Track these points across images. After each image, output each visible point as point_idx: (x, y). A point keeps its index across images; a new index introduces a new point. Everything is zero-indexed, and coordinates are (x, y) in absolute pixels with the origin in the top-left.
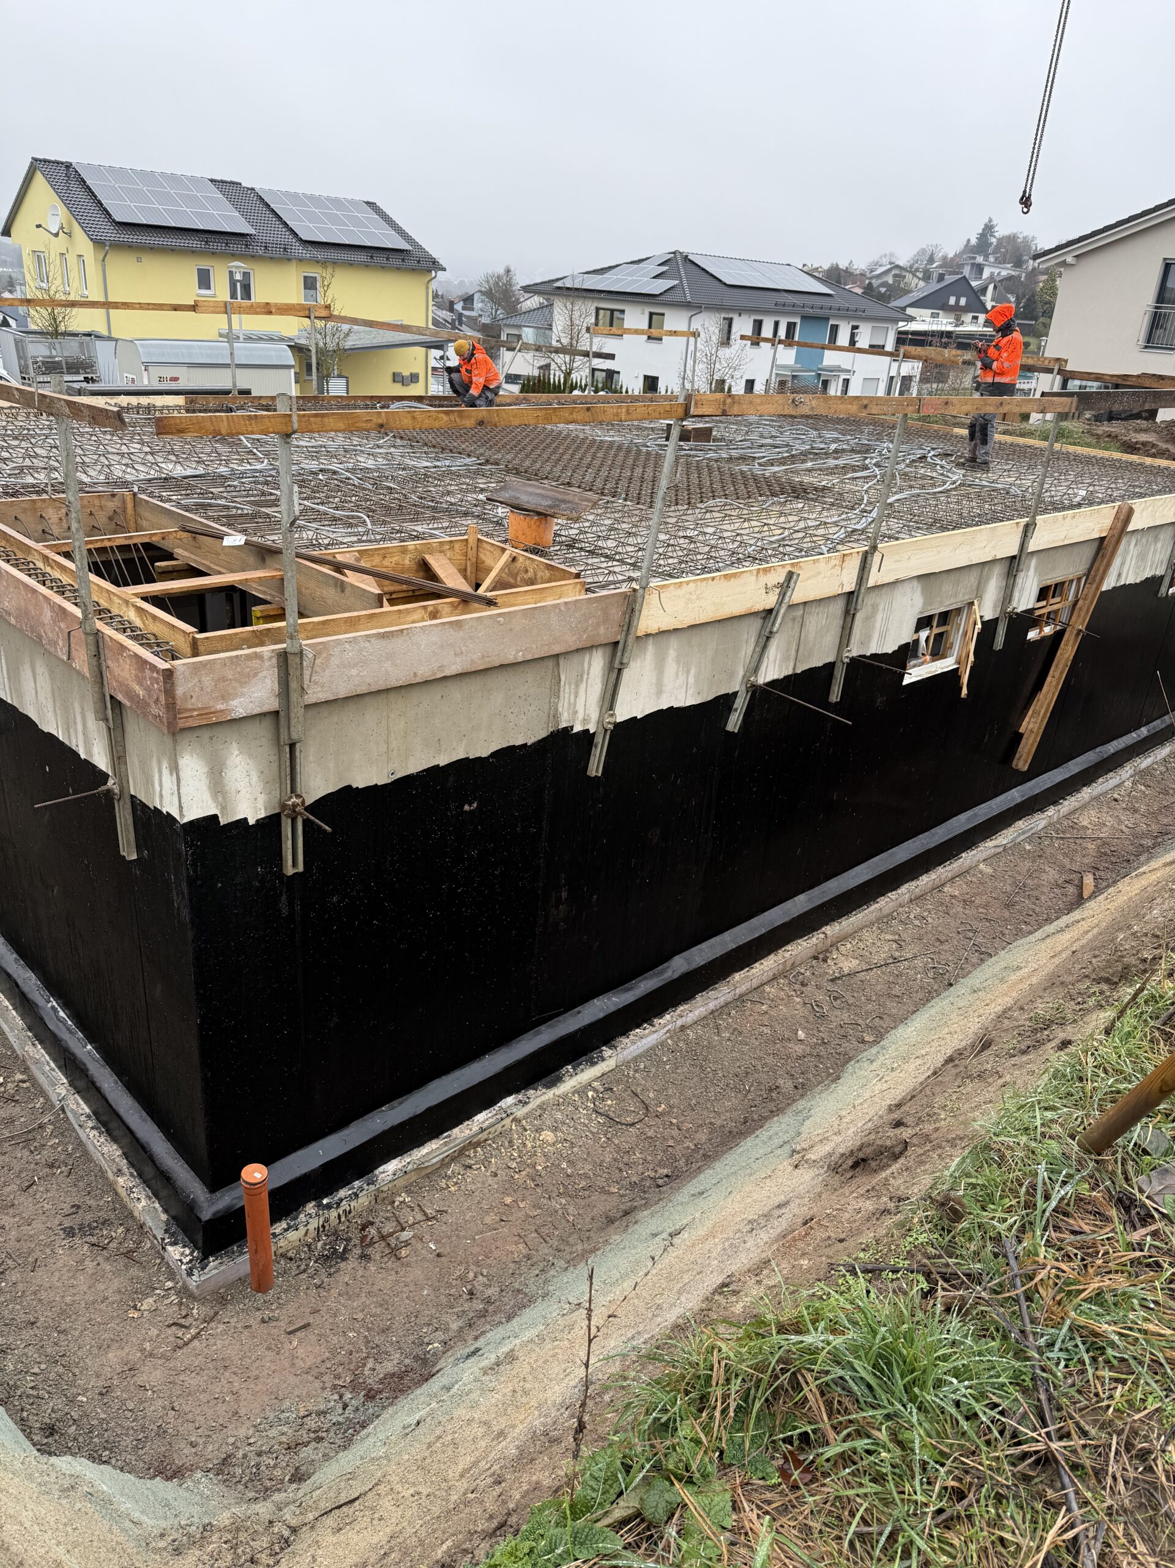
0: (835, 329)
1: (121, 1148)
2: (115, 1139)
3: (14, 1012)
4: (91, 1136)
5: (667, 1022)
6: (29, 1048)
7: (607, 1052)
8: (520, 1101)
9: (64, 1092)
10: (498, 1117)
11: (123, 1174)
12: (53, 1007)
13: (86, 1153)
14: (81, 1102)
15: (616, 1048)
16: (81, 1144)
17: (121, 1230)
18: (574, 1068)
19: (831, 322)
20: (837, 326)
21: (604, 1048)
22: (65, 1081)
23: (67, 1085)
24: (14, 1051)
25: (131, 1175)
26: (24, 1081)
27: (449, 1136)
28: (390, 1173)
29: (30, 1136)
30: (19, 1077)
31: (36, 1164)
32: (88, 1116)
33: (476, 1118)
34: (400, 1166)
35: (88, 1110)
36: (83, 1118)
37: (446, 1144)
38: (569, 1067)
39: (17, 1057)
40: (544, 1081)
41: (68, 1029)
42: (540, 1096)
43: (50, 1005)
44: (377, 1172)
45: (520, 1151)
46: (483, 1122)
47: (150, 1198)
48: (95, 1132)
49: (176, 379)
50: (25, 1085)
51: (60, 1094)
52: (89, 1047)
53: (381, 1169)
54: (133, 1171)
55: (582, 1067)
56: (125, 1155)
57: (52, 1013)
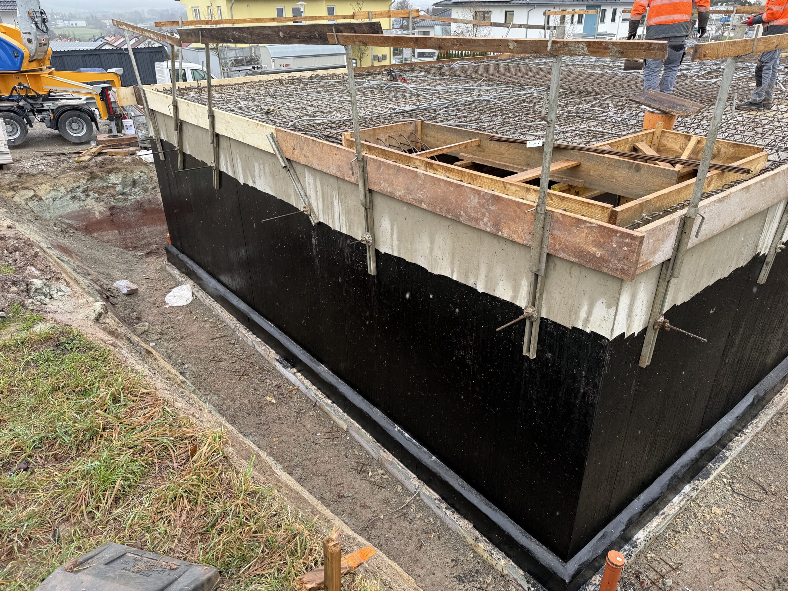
0: (604, 11)
1: (470, 522)
2: (464, 516)
3: (364, 430)
4: (448, 514)
5: (750, 431)
6: (382, 454)
7: (727, 453)
8: (693, 488)
9: (417, 484)
10: (686, 499)
11: (480, 541)
12: (399, 430)
13: (443, 523)
14: (431, 491)
15: (731, 450)
16: (437, 518)
17: (490, 577)
18: (714, 464)
19: (602, 8)
20: (605, 10)
21: (724, 450)
22: (414, 476)
23: (416, 478)
24: (370, 454)
25: (486, 542)
26: (383, 474)
27: (664, 513)
28: (642, 539)
29: (404, 511)
30: (381, 472)
31: (417, 531)
32: (439, 500)
33: (674, 500)
34: (645, 535)
35: (437, 496)
36: (437, 501)
37: (664, 518)
38: (710, 464)
39: (373, 458)
40: (700, 474)
41: (415, 445)
42: (702, 484)
43: (396, 429)
44: (634, 539)
45: (703, 521)
46: (679, 503)
47: (506, 559)
48: (449, 512)
49: (288, 65)
50: (386, 477)
51: (415, 485)
52: (434, 458)
53: (635, 537)
54: (485, 539)
55: (717, 464)
56: (476, 527)
57: (400, 435)
